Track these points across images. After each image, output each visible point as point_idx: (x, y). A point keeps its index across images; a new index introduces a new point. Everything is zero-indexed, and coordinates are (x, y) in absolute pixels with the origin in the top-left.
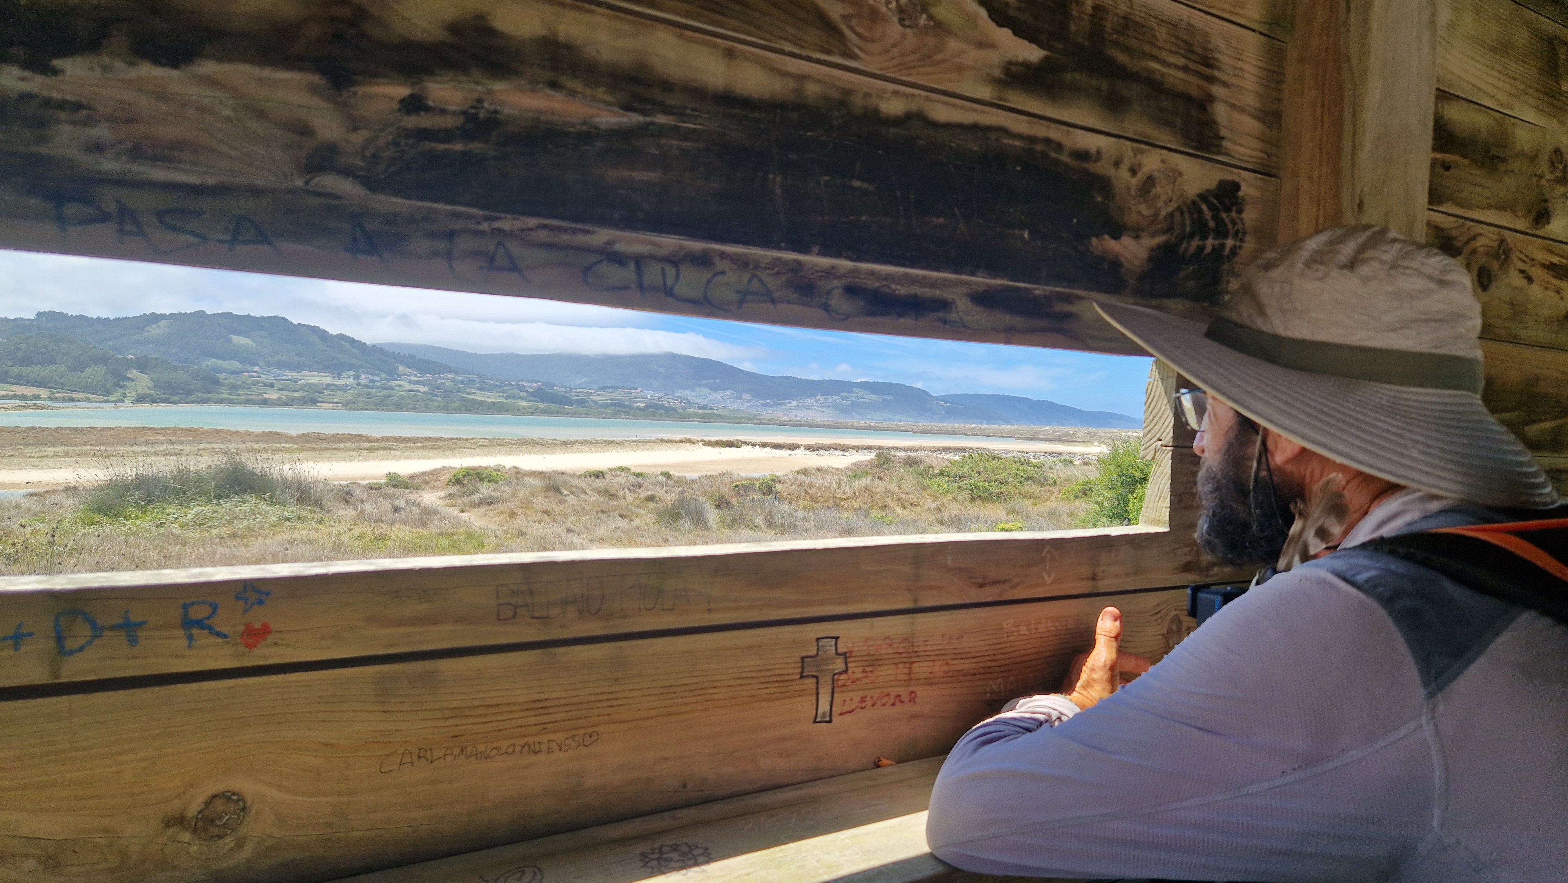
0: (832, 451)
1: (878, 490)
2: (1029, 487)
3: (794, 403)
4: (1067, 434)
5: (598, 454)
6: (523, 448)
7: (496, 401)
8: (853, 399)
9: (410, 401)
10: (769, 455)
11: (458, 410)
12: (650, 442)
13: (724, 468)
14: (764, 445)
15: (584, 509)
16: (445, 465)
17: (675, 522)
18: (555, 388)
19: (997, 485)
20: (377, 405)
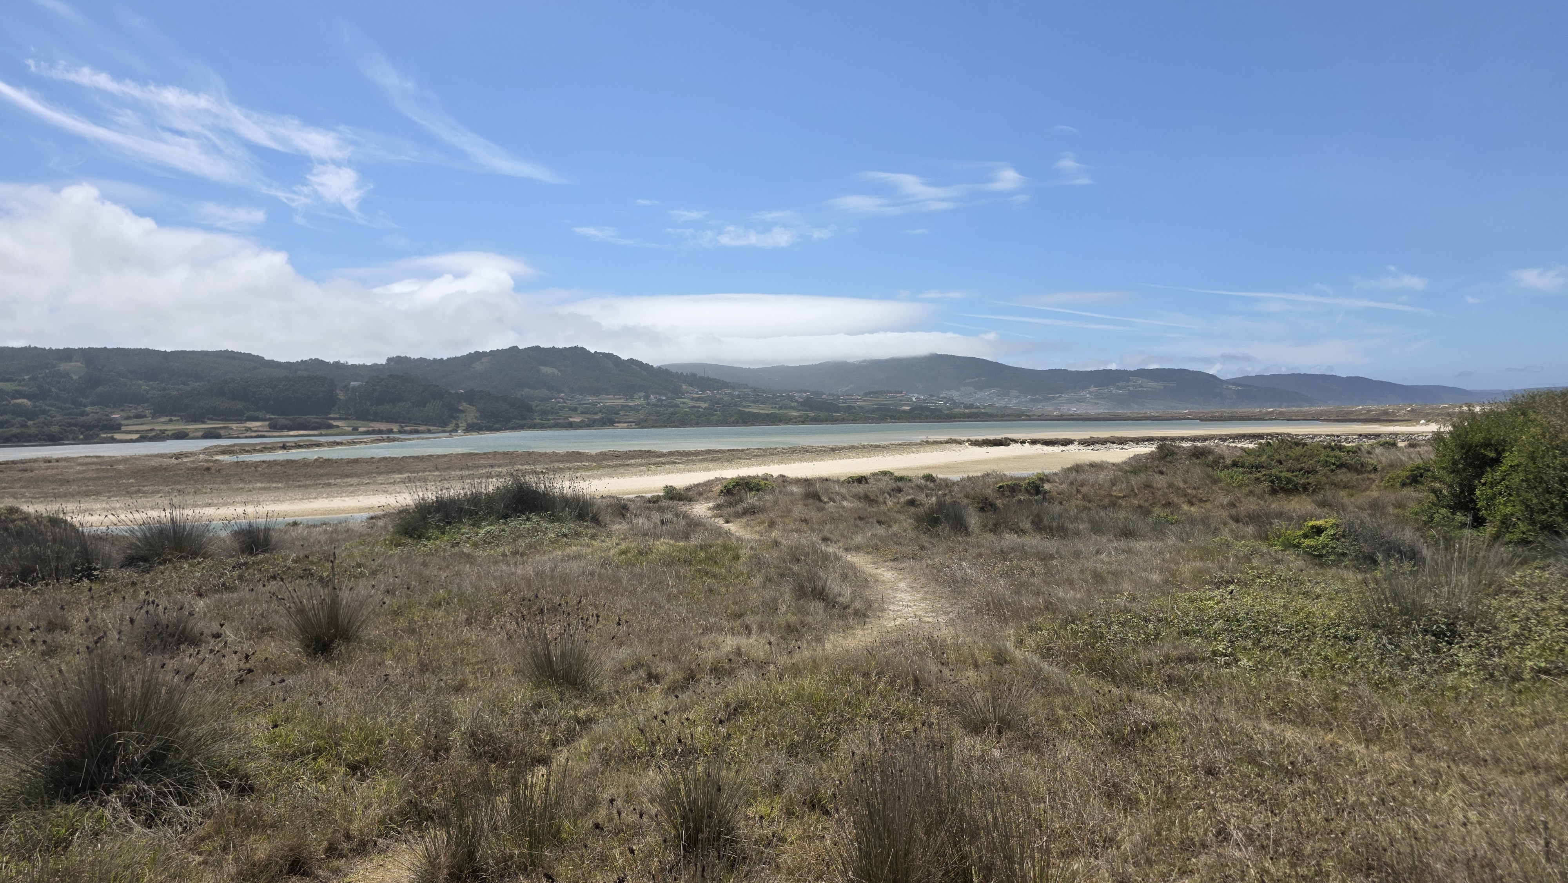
0: (1108, 445)
1: (1159, 486)
2: (1343, 476)
3: (1065, 396)
4: (1386, 413)
5: (865, 459)
6: (794, 456)
7: (769, 412)
8: (1131, 388)
9: (693, 417)
10: (1041, 451)
11: (736, 423)
12: (916, 444)
13: (988, 468)
14: (1034, 442)
15: (842, 516)
16: (718, 476)
17: (933, 527)
18: (824, 396)
19: (1303, 475)
20: (664, 422)
